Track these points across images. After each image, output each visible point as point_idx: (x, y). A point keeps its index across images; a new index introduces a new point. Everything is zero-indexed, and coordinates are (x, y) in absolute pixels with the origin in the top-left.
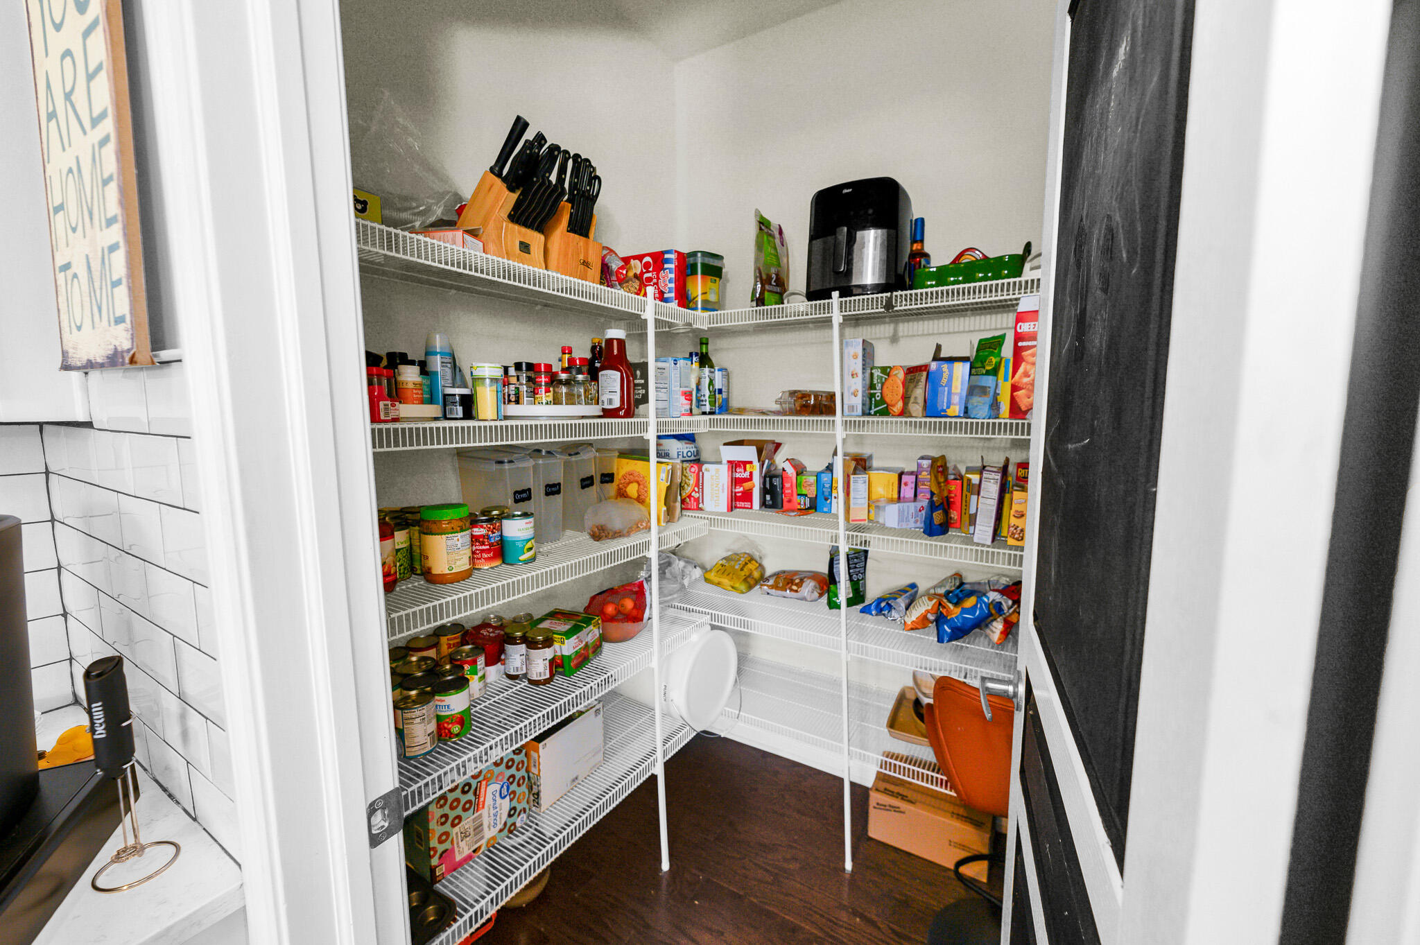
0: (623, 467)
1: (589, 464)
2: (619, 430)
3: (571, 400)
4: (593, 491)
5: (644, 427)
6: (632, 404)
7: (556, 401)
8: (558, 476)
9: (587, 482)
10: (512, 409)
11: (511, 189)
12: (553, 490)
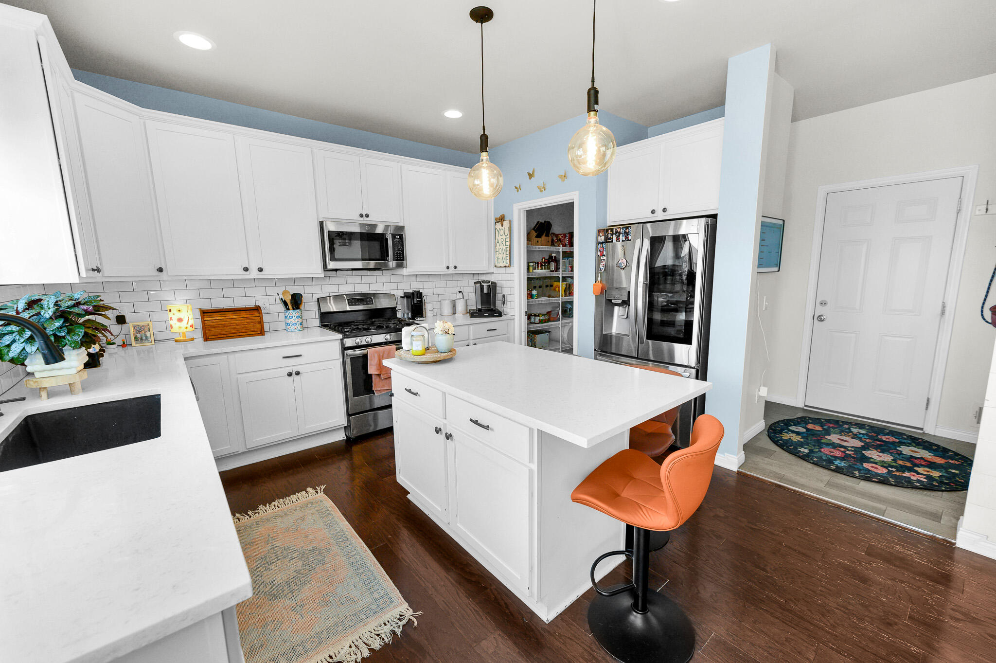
0: (556, 284)
1: (548, 282)
2: (555, 274)
3: (545, 269)
4: (548, 288)
5: (559, 274)
6: (557, 269)
7: (542, 269)
8: (541, 284)
9: (547, 286)
10: (534, 271)
11: (536, 232)
12: (540, 287)
